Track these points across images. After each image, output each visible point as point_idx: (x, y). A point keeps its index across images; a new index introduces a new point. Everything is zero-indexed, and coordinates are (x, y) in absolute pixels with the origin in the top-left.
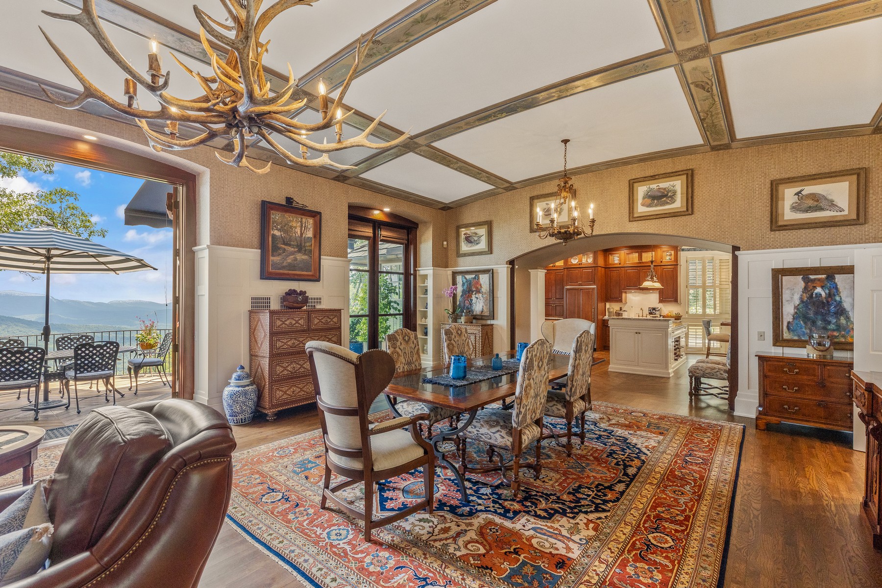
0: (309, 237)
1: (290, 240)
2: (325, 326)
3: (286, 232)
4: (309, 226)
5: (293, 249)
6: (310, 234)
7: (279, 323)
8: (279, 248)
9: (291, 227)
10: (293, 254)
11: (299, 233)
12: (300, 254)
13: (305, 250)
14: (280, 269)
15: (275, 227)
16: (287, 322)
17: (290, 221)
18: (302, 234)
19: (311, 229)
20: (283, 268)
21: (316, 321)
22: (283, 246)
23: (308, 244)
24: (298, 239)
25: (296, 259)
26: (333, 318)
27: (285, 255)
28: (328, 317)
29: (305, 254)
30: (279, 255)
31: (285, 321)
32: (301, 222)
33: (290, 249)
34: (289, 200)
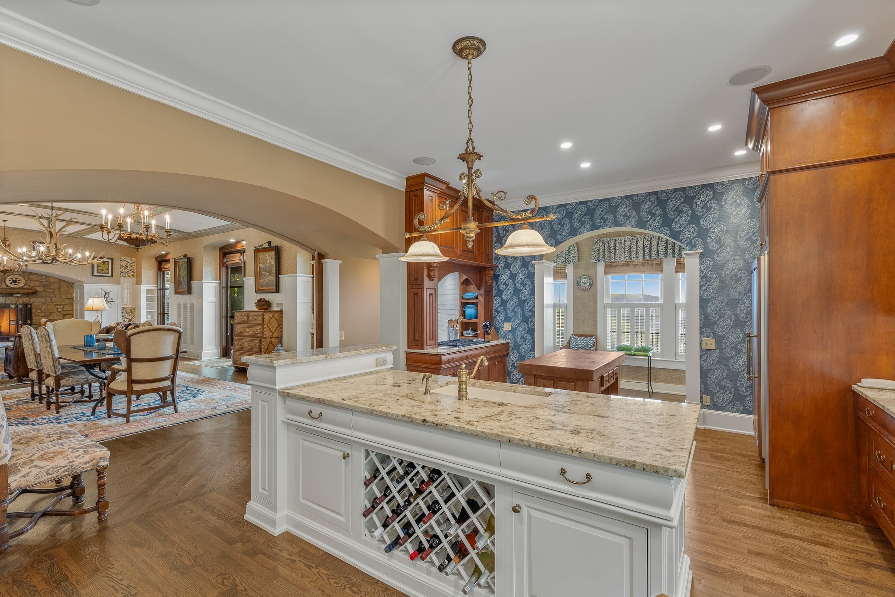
0: (273, 264)
1: (266, 268)
3: (264, 264)
4: (273, 257)
9: (266, 260)
11: (269, 263)
13: (272, 273)
16: (240, 318)
17: (266, 256)
19: (274, 259)
20: (264, 285)
25: (268, 280)
26: (259, 317)
27: (265, 278)
28: (256, 316)
29: (272, 275)
30: (262, 278)
32: (270, 256)
33: (267, 274)
34: (270, 243)
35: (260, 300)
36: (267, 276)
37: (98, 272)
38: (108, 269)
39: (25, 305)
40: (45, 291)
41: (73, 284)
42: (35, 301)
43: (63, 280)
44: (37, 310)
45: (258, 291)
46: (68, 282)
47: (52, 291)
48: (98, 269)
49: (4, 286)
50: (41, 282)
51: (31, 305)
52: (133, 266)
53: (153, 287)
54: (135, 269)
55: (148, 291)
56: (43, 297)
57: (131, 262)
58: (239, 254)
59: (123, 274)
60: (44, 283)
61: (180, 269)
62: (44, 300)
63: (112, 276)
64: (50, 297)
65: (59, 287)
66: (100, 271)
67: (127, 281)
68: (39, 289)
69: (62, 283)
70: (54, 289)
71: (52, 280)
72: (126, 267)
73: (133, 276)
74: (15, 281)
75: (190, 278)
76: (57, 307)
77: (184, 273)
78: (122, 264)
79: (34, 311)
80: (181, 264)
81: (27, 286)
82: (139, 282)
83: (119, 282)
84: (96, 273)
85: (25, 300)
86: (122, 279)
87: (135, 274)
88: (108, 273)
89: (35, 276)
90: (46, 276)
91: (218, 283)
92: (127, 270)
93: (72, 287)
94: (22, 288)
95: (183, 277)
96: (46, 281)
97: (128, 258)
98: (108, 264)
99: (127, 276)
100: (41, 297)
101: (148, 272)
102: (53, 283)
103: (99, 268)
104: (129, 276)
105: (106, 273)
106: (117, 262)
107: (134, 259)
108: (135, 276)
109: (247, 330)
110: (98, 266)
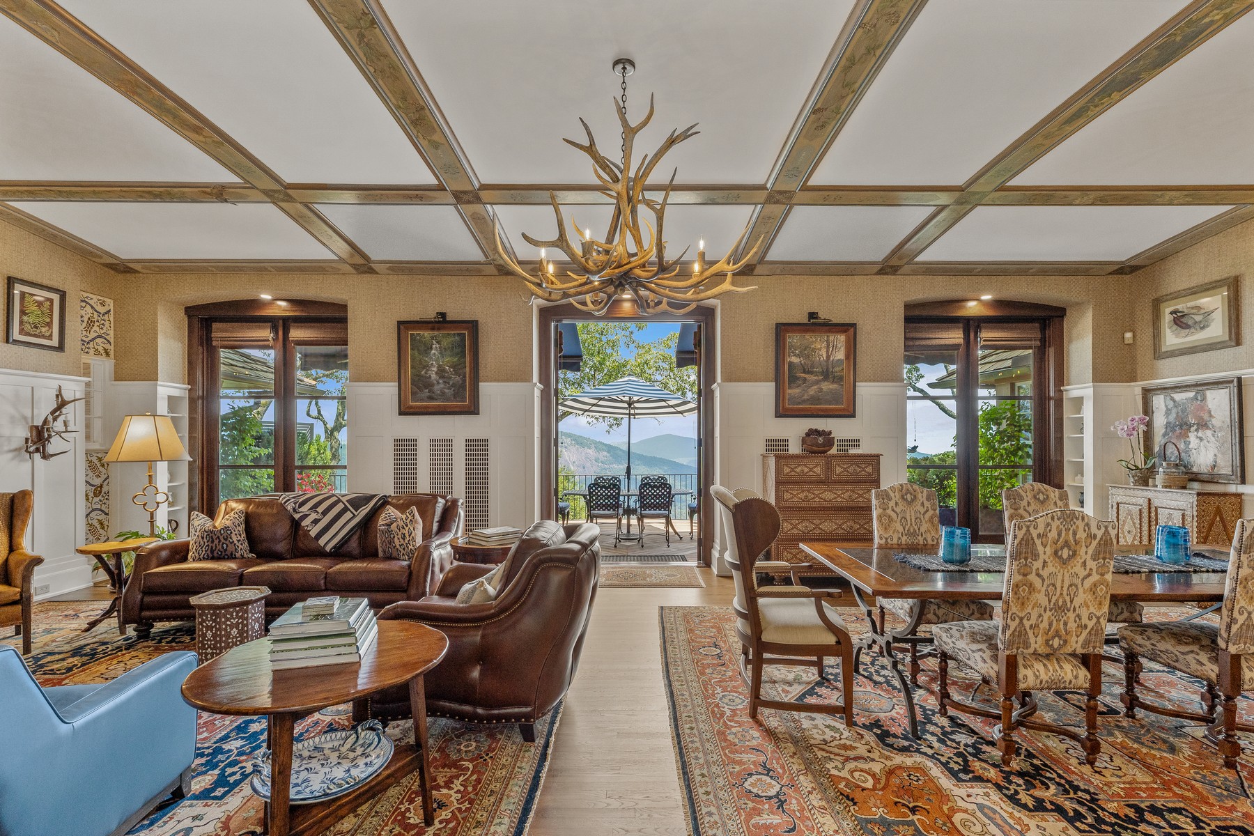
0: (839, 360)
1: (813, 366)
2: (852, 478)
3: (807, 357)
4: (839, 346)
5: (816, 378)
6: (840, 355)
7: (786, 470)
8: (798, 379)
9: (813, 350)
10: (817, 384)
11: (825, 356)
12: (826, 383)
13: (834, 377)
14: (799, 404)
15: (793, 352)
16: (798, 470)
17: (812, 342)
18: (828, 357)
19: (842, 348)
20: (804, 402)
21: (839, 470)
22: (803, 375)
23: (837, 369)
24: (824, 364)
25: (821, 390)
26: (866, 467)
27: (806, 386)
28: (857, 465)
29: (833, 382)
30: (799, 386)
31: (796, 467)
32: (827, 341)
33: (812, 378)
34: (812, 315)
35: (811, 433)
36: (817, 382)
37: (22, 332)
38: (49, 324)
48: (21, 322)
52: (107, 324)
53: (180, 390)
54: (112, 332)
55: (172, 402)
57: (102, 310)
59: (83, 344)
63: (61, 348)
66: (27, 327)
72: (91, 323)
73: (107, 354)
78: (83, 313)
83: (75, 370)
84: (16, 335)
87: (111, 348)
88: (50, 337)
92: (93, 335)
97: (95, 297)
98: (52, 309)
99: (92, 351)
101: (171, 347)
103: (25, 318)
104: (97, 353)
105: (43, 337)
106: (72, 303)
107: (110, 302)
108: (112, 353)
109: (828, 496)
110: (23, 313)
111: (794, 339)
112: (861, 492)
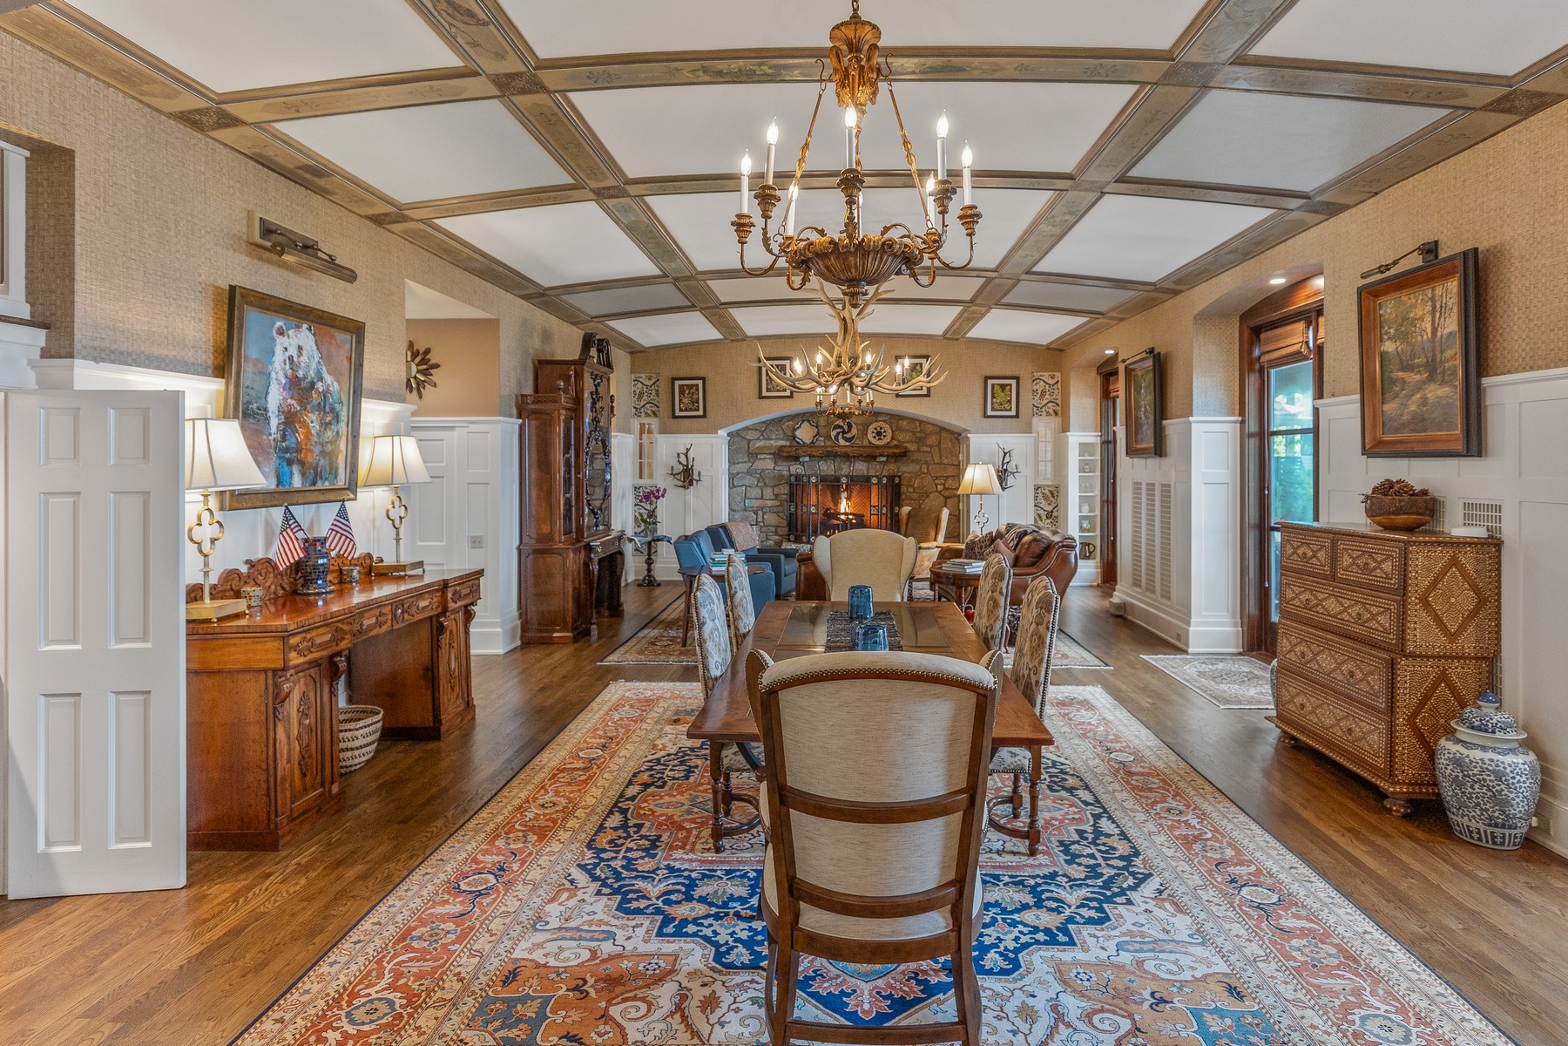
0: (1450, 334)
2: (1364, 579)
3: (1406, 337)
4: (1450, 304)
5: (1418, 377)
6: (1452, 323)
8: (1394, 382)
9: (1413, 322)
11: (1429, 330)
12: (1432, 386)
13: (1444, 372)
14: (1397, 431)
15: (1387, 333)
17: (1415, 305)
18: (1434, 330)
19: (1455, 309)
20: (1403, 426)
21: (1347, 561)
22: (1400, 374)
23: (1448, 354)
24: (1428, 346)
25: (1424, 402)
26: (1383, 561)
27: (1405, 396)
29: (1443, 383)
30: (1396, 396)
32: (1433, 299)
33: (1414, 378)
34: (1430, 250)
36: (1419, 387)
37: (993, 409)
38: (1010, 401)
39: (891, 478)
40: (919, 450)
41: (960, 435)
42: (907, 469)
43: (945, 429)
44: (908, 486)
45: (1374, 448)
46: (952, 432)
47: (928, 449)
48: (992, 403)
49: (866, 443)
50: (914, 433)
51: (900, 477)
52: (1056, 391)
53: (1093, 438)
54: (1059, 397)
55: (1084, 448)
56: (917, 462)
57: (1052, 382)
58: (1301, 326)
59: (1038, 410)
60: (918, 435)
61: (1138, 392)
62: (918, 467)
63: (1017, 416)
64: (926, 463)
65: (939, 443)
66: (996, 406)
67: (1044, 426)
68: (912, 447)
69: (944, 434)
70: (931, 447)
71: (930, 429)
72: (1043, 393)
73: (1056, 414)
74: (879, 434)
75: (1161, 411)
76: (936, 482)
77: (1146, 399)
78: (1035, 388)
79: (904, 489)
80: (1140, 374)
81: (896, 443)
82: (1065, 428)
83: (1028, 429)
84: (990, 412)
85: (892, 468)
86: (1035, 420)
87: (1059, 409)
88: (1010, 410)
89: (905, 422)
90: (921, 422)
91: (1235, 422)
92: (1045, 402)
93: (959, 441)
94: (887, 446)
95: (1146, 410)
96: (921, 432)
97: (1046, 374)
98: (1011, 391)
99: (1044, 414)
100: (913, 461)
101: (1083, 403)
102: (931, 434)
103: (994, 400)
104: (1048, 414)
105: (1006, 410)
106: (1026, 385)
107: (1058, 374)
108: (1060, 413)
109: (1332, 605)
110: (993, 397)
111: (1389, 307)
112: (1374, 610)
